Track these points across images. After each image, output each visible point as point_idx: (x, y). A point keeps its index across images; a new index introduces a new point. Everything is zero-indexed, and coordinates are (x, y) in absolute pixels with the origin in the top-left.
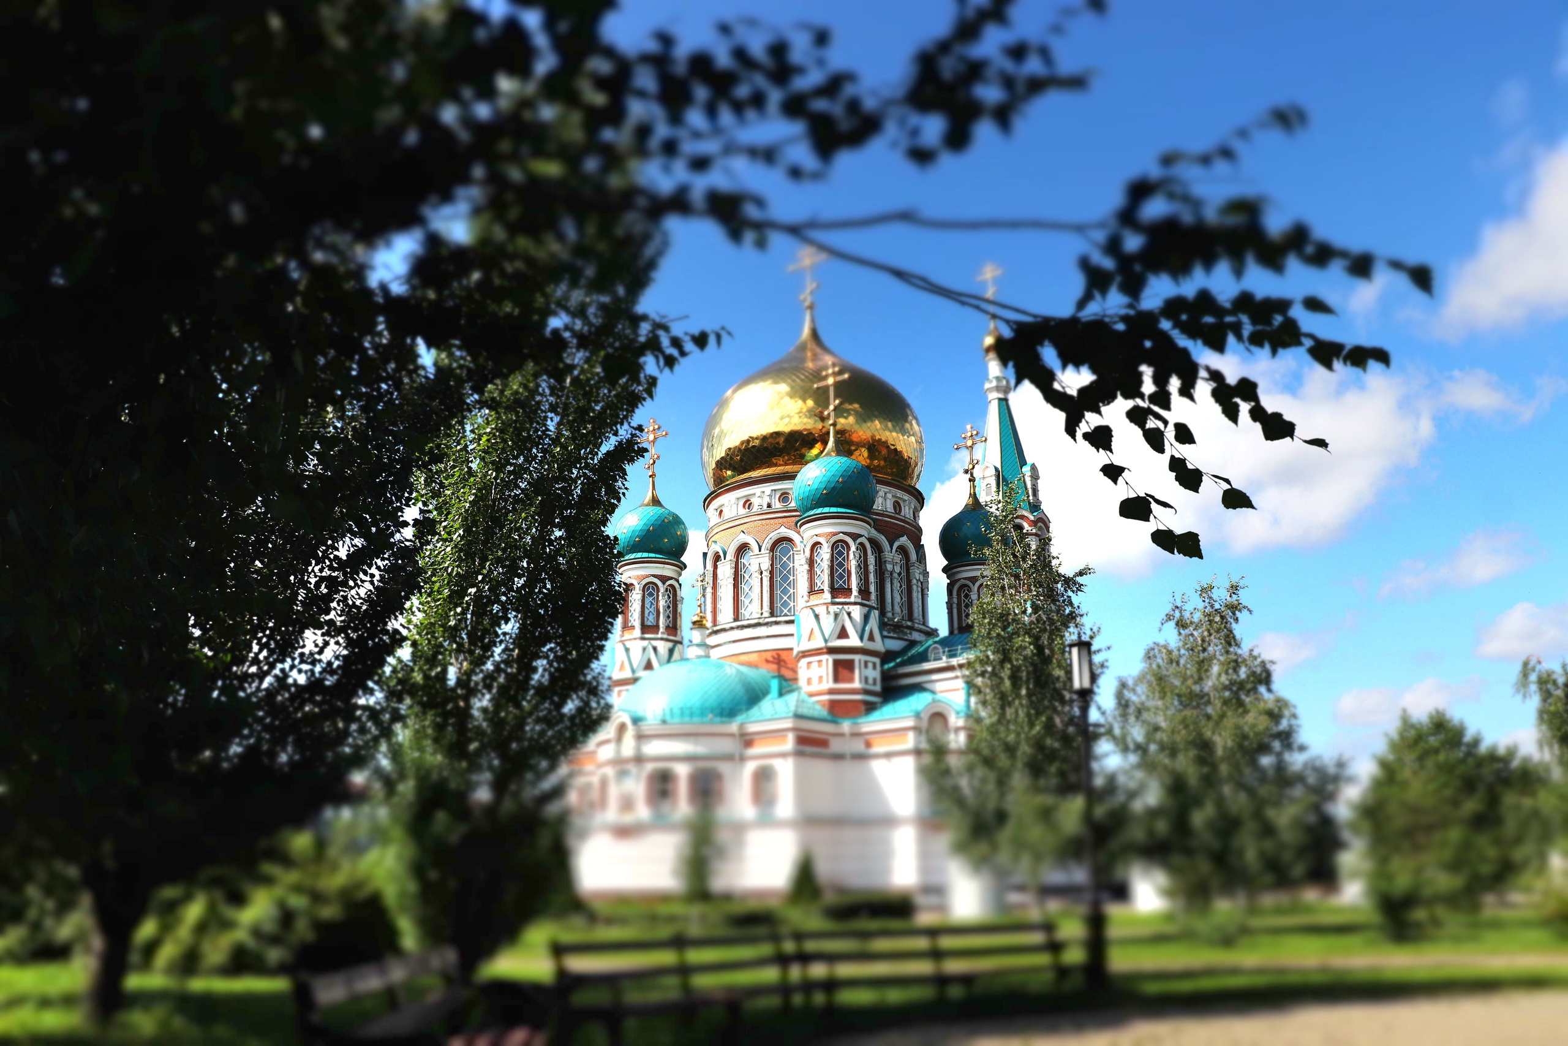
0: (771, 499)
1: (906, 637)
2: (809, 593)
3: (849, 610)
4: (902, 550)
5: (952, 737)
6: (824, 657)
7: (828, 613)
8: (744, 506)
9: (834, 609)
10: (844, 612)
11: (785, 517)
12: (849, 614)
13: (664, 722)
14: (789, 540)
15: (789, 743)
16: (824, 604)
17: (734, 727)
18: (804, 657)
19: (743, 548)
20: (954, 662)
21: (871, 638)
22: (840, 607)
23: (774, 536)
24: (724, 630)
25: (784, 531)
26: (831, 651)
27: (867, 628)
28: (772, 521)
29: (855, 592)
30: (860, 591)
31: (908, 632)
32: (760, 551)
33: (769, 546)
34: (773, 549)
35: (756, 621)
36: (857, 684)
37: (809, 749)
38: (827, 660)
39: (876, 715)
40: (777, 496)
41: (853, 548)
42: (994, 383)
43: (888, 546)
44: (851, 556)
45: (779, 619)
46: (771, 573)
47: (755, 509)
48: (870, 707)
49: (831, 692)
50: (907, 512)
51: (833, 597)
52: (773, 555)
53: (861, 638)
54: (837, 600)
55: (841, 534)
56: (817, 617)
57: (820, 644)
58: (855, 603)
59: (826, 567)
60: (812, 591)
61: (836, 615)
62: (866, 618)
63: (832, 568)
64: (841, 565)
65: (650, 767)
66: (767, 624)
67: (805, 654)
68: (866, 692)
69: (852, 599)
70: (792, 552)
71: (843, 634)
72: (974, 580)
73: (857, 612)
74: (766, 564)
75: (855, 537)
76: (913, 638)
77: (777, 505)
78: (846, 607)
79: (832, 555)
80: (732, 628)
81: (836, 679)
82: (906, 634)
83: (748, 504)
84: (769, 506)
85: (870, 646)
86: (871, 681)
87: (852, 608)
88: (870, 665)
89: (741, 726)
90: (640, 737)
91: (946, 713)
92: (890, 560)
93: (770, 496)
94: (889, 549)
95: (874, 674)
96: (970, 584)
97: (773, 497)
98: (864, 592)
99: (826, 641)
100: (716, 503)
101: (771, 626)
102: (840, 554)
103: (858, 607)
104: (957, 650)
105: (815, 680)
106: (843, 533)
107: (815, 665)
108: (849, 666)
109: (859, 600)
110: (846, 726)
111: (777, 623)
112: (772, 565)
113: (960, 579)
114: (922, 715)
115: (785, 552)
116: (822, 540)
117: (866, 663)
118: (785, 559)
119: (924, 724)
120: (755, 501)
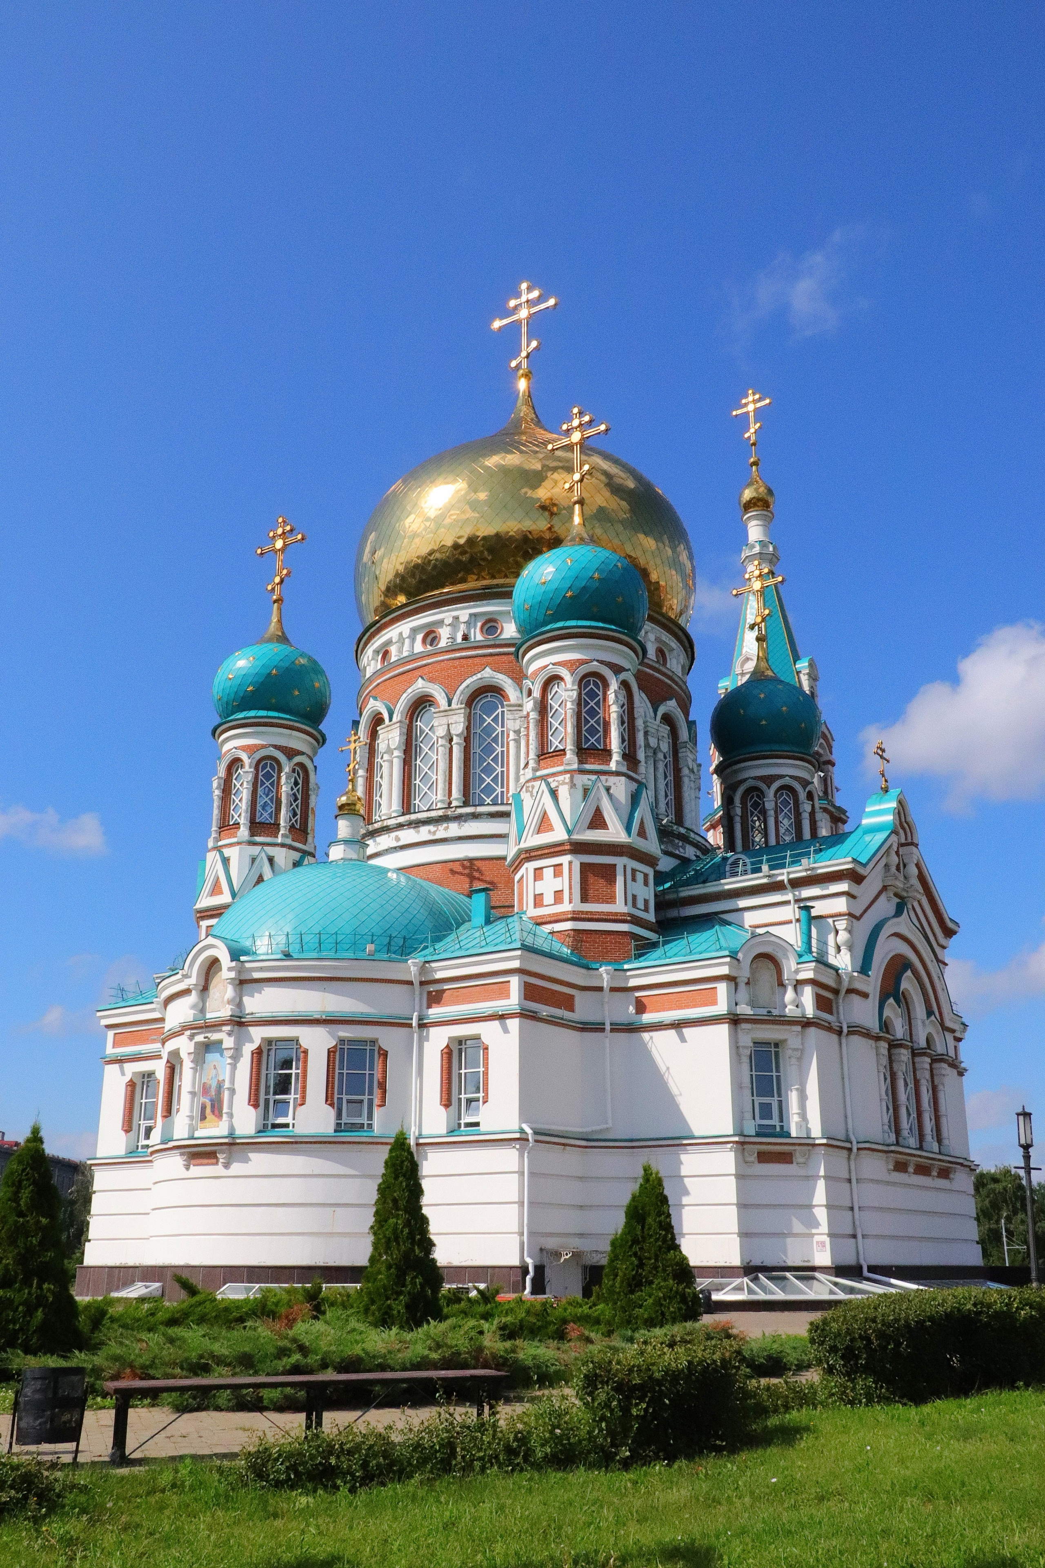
0: (469, 628)
1: (677, 852)
2: (538, 756)
3: (607, 784)
4: (668, 719)
5: (790, 995)
6: (565, 860)
7: (573, 785)
8: (424, 641)
9: (583, 780)
10: (600, 784)
11: (491, 655)
12: (608, 789)
13: (288, 956)
14: (496, 690)
15: (513, 999)
16: (566, 772)
17: (412, 967)
18: (529, 859)
19: (422, 703)
20: (783, 875)
21: (642, 833)
22: (594, 777)
23: (470, 682)
24: (386, 829)
25: (488, 674)
26: (578, 848)
27: (636, 815)
28: (470, 660)
29: (616, 757)
30: (625, 756)
31: (680, 844)
32: (450, 705)
33: (465, 697)
34: (471, 701)
35: (440, 813)
36: (619, 906)
37: (545, 1010)
38: (570, 863)
39: (653, 957)
40: (479, 624)
41: (614, 685)
42: (757, 550)
43: (651, 710)
44: (611, 697)
45: (480, 809)
46: (467, 739)
47: (443, 643)
48: (644, 947)
49: (576, 917)
50: (675, 664)
51: (581, 762)
52: (470, 713)
53: (628, 829)
54: (588, 767)
55: (595, 663)
56: (554, 793)
57: (559, 834)
58: (617, 774)
59: (569, 713)
60: (545, 754)
61: (586, 791)
62: (635, 799)
63: (578, 715)
64: (593, 713)
65: (258, 1034)
66: (458, 818)
67: (530, 854)
68: (636, 921)
69: (613, 766)
70: (500, 710)
71: (597, 821)
72: (769, 780)
73: (621, 788)
74: (458, 728)
75: (617, 669)
76: (686, 855)
77: (477, 636)
78: (603, 778)
79: (580, 695)
80: (400, 826)
81: (584, 899)
82: (678, 847)
83: (430, 636)
84: (465, 638)
85: (641, 844)
86: (640, 904)
87: (612, 780)
88: (640, 877)
89: (424, 967)
90: (243, 983)
91: (779, 955)
92: (653, 731)
93: (468, 623)
94: (652, 714)
95: (646, 893)
96: (763, 786)
97: (472, 625)
98: (630, 757)
99: (569, 832)
100: (378, 642)
101: (465, 821)
102: (592, 695)
103: (623, 779)
104: (785, 857)
105: (549, 899)
106: (598, 661)
107: (548, 873)
108: (609, 873)
109: (624, 769)
110: (605, 974)
111: (475, 816)
112: (468, 728)
113: (745, 780)
114: (740, 956)
115: (490, 709)
116: (564, 673)
117: (634, 871)
118: (489, 720)
119: (745, 973)
120: (444, 633)
